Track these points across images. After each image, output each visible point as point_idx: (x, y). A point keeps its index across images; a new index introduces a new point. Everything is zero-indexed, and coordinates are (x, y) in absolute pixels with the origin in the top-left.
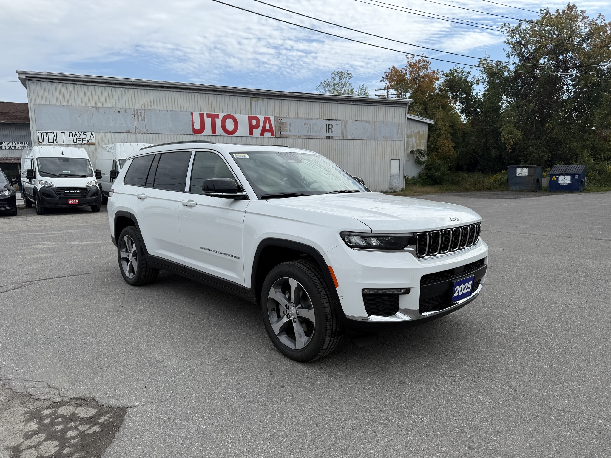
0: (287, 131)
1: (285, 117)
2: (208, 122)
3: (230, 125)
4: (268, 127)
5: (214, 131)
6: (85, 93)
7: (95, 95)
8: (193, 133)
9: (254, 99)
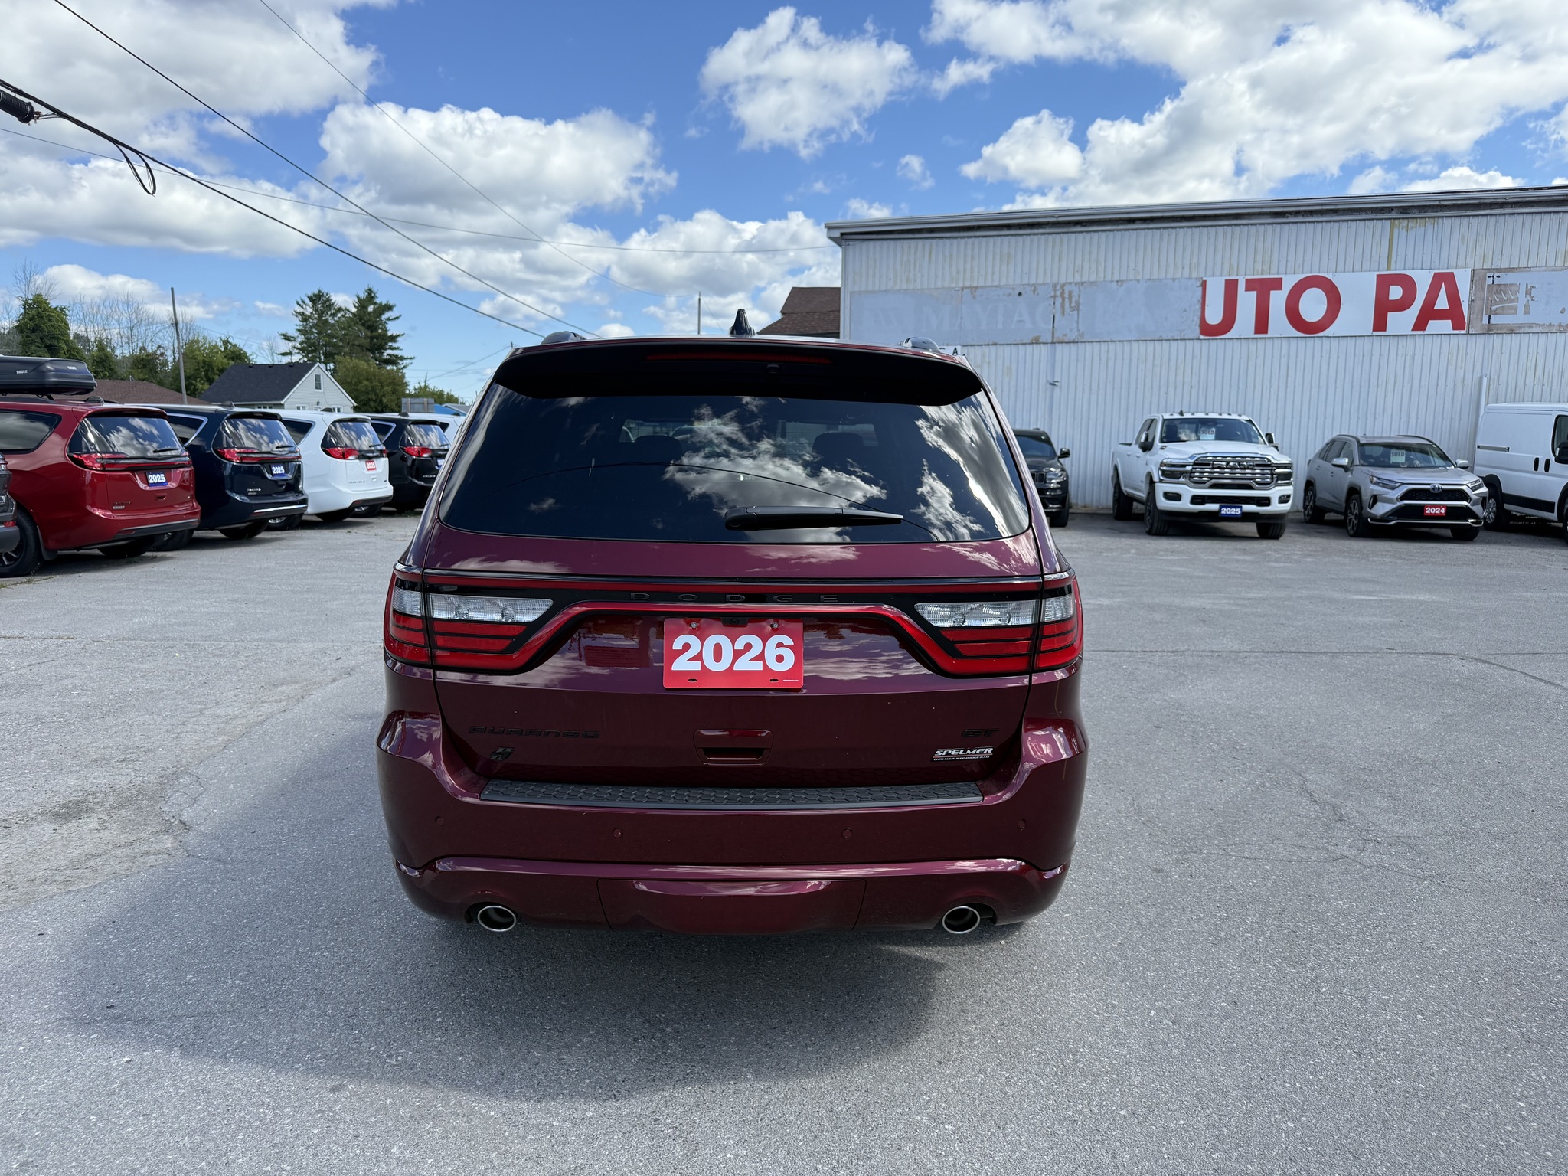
0: (1516, 313)
1: (1511, 270)
2: (1247, 302)
3: (1313, 306)
4: (1442, 303)
5: (1262, 324)
6: (951, 256)
7: (973, 258)
8: (1202, 333)
9: (1405, 223)
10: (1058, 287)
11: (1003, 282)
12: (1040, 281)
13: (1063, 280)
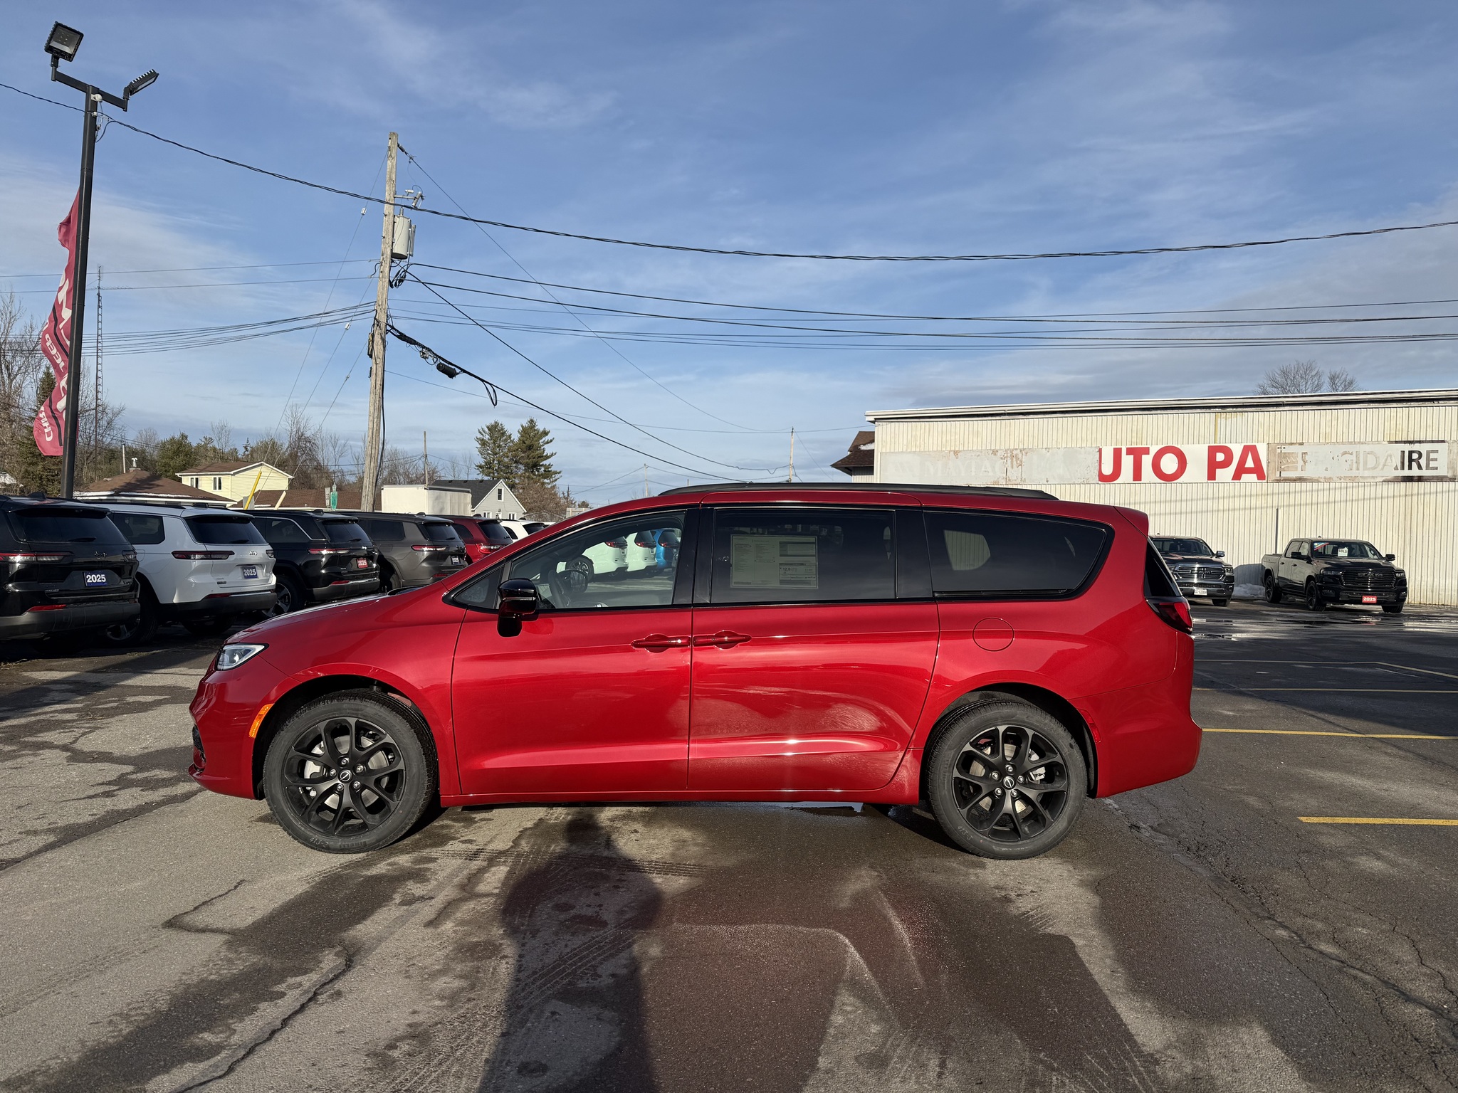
0: (1297, 470)
1: (1292, 444)
2: (1127, 461)
3: (1169, 464)
4: (1250, 463)
5: (1137, 475)
7: (956, 433)
8: (1100, 480)
9: (1223, 415)
10: (1009, 452)
11: (974, 448)
12: (998, 448)
13: (1012, 447)
